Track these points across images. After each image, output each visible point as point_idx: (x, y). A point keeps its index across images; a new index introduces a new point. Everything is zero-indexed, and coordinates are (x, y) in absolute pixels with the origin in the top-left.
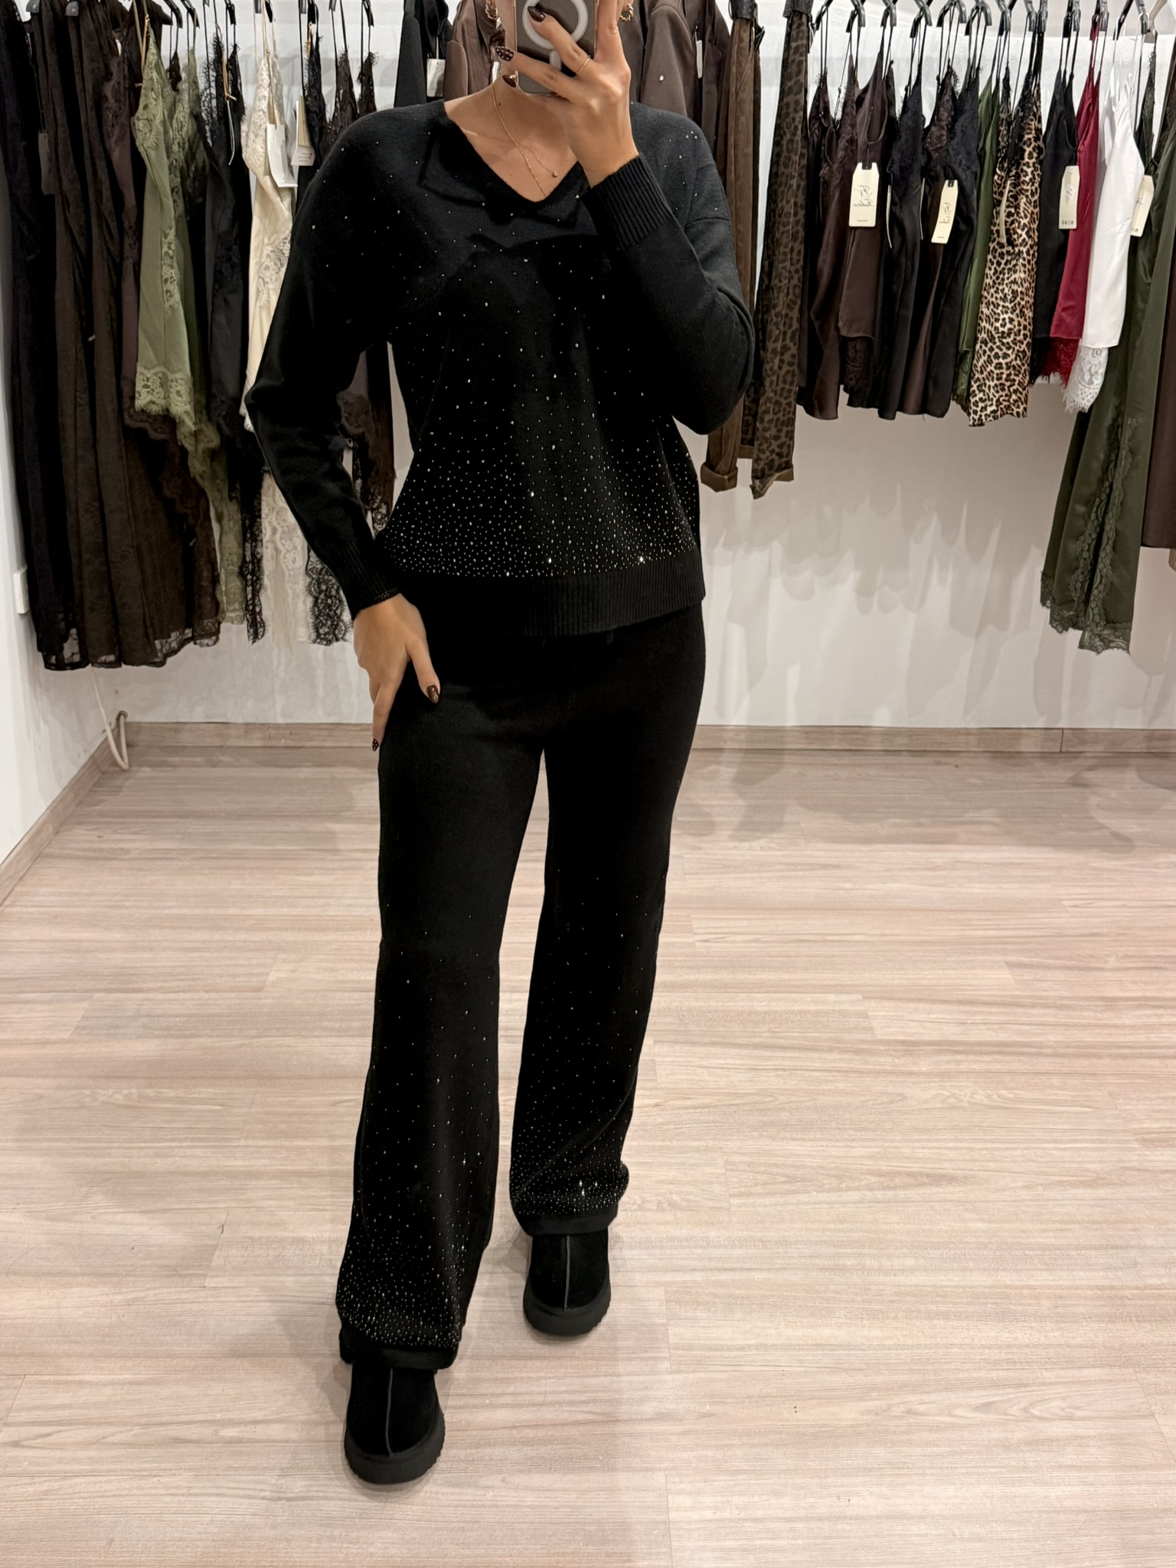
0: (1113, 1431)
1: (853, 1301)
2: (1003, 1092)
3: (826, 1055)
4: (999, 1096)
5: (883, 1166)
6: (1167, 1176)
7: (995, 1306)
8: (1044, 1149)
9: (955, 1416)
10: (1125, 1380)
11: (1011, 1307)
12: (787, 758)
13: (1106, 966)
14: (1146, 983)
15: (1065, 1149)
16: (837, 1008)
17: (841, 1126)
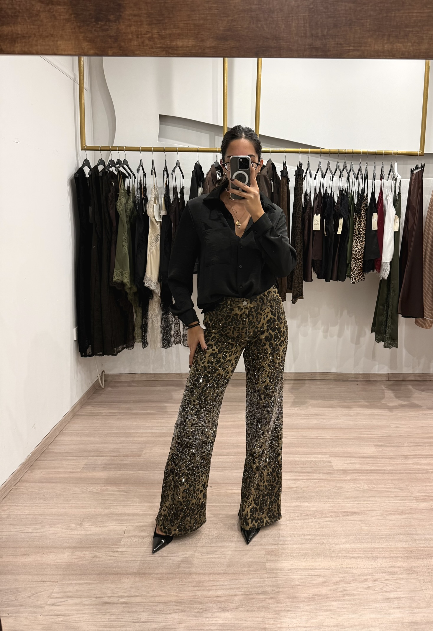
0: (409, 595)
2: (373, 485)
3: (318, 475)
4: (372, 487)
5: (336, 509)
6: (424, 511)
7: (371, 554)
8: (386, 503)
10: (413, 578)
11: (376, 555)
12: (307, 382)
13: (404, 445)
14: (416, 450)
15: (392, 503)
16: (321, 460)
17: (322, 497)
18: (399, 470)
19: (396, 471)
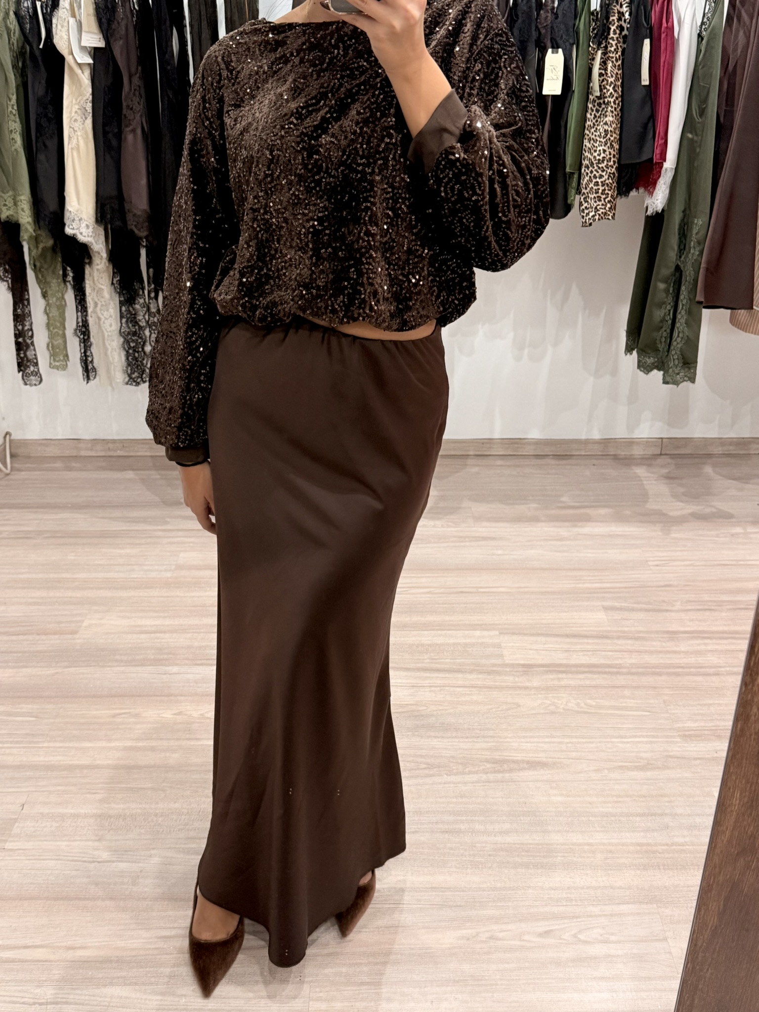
0: (635, 951)
1: (462, 855)
2: (589, 701)
3: (468, 676)
4: (585, 704)
5: (497, 756)
6: (698, 762)
7: (563, 859)
8: (612, 742)
9: (524, 940)
10: (649, 913)
11: (575, 859)
12: (470, 461)
13: (674, 608)
14: (700, 621)
15: (628, 742)
16: (480, 641)
17: (471, 727)
18: (653, 667)
19: (646, 667)
